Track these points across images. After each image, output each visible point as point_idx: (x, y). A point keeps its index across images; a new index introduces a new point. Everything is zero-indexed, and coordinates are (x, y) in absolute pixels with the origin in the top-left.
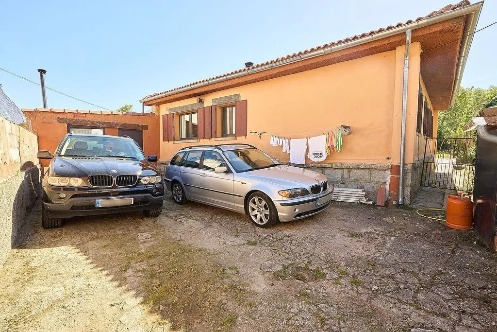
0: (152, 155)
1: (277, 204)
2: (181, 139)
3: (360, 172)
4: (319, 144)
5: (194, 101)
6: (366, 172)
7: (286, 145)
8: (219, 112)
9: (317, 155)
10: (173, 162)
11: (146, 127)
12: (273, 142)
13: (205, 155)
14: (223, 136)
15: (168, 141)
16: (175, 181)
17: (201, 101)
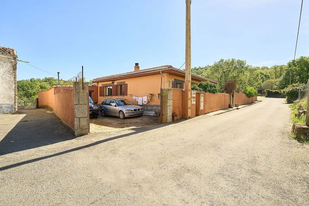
0: (96, 102)
1: (125, 113)
2: (106, 96)
3: (155, 107)
4: (145, 99)
5: (111, 82)
6: (156, 107)
7: (137, 99)
8: (119, 87)
9: (145, 102)
10: (102, 104)
11: (93, 91)
12: (134, 98)
13: (111, 102)
14: (120, 95)
15: (101, 96)
16: (103, 110)
17: (113, 83)
